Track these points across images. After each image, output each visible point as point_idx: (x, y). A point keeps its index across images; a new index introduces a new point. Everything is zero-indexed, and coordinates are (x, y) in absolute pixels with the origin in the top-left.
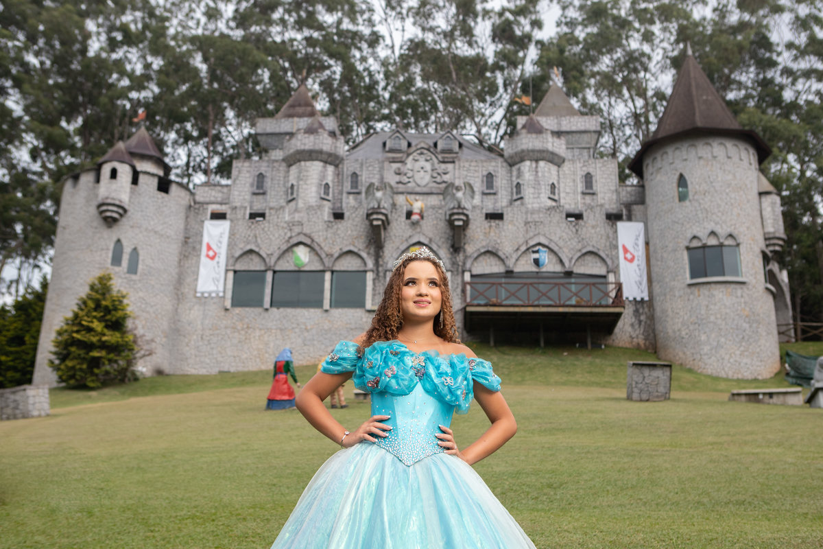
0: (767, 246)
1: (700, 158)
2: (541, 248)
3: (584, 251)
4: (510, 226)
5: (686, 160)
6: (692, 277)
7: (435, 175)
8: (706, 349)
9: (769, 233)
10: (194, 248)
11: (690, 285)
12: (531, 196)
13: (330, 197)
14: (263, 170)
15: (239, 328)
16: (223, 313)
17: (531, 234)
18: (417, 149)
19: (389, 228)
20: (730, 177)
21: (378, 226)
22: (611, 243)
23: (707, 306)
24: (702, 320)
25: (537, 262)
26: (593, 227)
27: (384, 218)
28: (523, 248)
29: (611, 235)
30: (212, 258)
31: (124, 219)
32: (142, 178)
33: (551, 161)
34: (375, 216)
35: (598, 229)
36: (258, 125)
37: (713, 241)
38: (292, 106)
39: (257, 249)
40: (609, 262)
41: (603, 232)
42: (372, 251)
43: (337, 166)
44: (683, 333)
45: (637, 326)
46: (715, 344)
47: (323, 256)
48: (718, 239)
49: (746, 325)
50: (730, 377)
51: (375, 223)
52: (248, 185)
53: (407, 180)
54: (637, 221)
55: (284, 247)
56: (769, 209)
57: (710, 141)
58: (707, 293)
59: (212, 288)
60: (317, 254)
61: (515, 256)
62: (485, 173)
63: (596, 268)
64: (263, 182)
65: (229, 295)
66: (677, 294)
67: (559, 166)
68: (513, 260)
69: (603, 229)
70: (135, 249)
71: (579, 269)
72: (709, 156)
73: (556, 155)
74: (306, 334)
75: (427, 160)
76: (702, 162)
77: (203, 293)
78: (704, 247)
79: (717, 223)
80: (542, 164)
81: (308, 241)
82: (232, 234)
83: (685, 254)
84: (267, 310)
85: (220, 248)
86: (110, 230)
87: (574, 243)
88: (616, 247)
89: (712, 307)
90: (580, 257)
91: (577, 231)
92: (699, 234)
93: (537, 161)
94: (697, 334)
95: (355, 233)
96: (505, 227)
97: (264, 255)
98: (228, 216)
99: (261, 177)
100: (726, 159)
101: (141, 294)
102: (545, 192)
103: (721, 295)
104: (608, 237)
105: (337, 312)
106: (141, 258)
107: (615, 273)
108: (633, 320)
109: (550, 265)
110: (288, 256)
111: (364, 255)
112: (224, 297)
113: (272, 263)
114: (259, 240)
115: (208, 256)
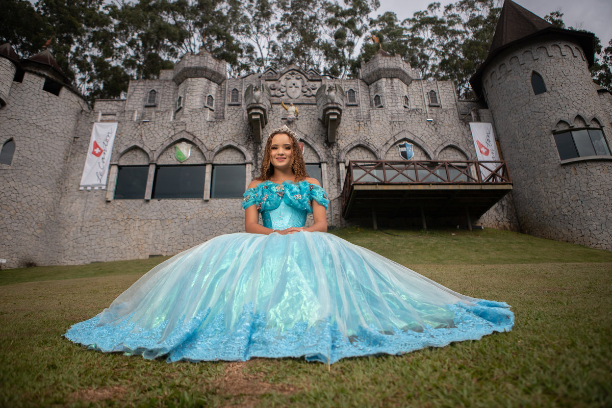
1: (551, 57)
2: (407, 142)
3: (446, 145)
4: (377, 125)
5: (536, 59)
6: (563, 157)
7: (306, 90)
8: (594, 224)
10: (81, 146)
11: (563, 165)
12: (390, 105)
13: (213, 107)
14: (155, 88)
15: (119, 219)
16: (104, 205)
17: (397, 132)
18: (290, 71)
19: (266, 126)
21: (257, 120)
22: (466, 139)
23: (587, 183)
24: (584, 196)
25: (404, 154)
26: (449, 126)
27: (262, 113)
28: (392, 143)
29: (466, 133)
30: (98, 155)
32: (27, 77)
33: (402, 80)
34: (254, 111)
35: (454, 128)
37: (579, 124)
39: (141, 146)
40: (469, 155)
41: (458, 130)
42: (251, 146)
43: (219, 84)
44: (565, 210)
46: (603, 219)
47: (204, 151)
48: (584, 122)
51: (254, 117)
52: (141, 100)
53: (281, 94)
54: (485, 121)
55: (167, 143)
58: (584, 171)
59: (96, 182)
60: (199, 149)
61: (385, 149)
62: (347, 90)
64: (154, 97)
65: (112, 187)
66: (550, 175)
67: (408, 85)
68: (383, 153)
69: (458, 128)
70: (11, 140)
72: (559, 54)
73: (406, 74)
74: (186, 224)
75: (297, 79)
76: (552, 60)
77: (86, 187)
78: (571, 130)
80: (396, 80)
81: (190, 138)
82: (119, 134)
83: (553, 137)
84: (148, 201)
85: (106, 145)
87: (435, 139)
88: (472, 143)
89: (592, 184)
90: (442, 151)
91: (436, 129)
92: (566, 119)
93: (392, 78)
94: (581, 211)
95: (235, 131)
96: (373, 126)
97: (148, 151)
99: (153, 92)
100: (573, 58)
102: (401, 102)
103: (598, 173)
104: (464, 134)
105: (216, 202)
106: (17, 148)
109: (416, 157)
110: (171, 151)
111: (243, 149)
112: (106, 190)
113: (155, 157)
114: (144, 138)
115: (94, 153)
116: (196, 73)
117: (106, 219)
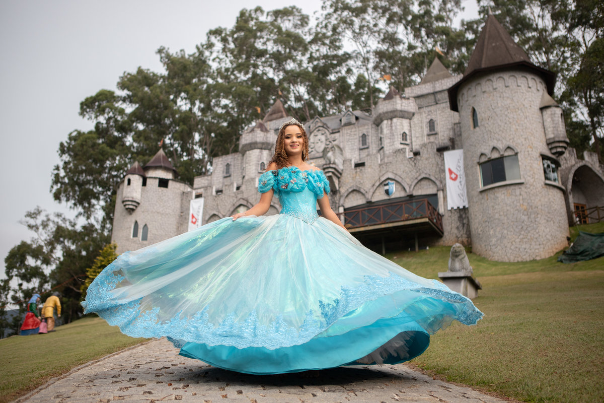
0: (551, 149)
1: (484, 92)
2: (390, 181)
3: (419, 178)
4: (369, 170)
5: (475, 96)
6: (485, 184)
7: (328, 143)
8: (494, 240)
9: (550, 139)
10: (185, 218)
11: (482, 192)
12: (388, 145)
14: (229, 162)
17: (383, 172)
18: (316, 128)
20: (509, 101)
22: (440, 168)
23: (493, 207)
24: (490, 218)
25: (387, 192)
26: (427, 159)
28: (377, 184)
29: (440, 163)
30: (194, 223)
31: (139, 208)
32: (148, 181)
33: (403, 117)
35: (431, 160)
37: (495, 155)
38: (271, 115)
40: (438, 183)
41: (434, 162)
43: (270, 150)
44: (479, 230)
45: (461, 229)
46: (500, 236)
48: (499, 152)
49: (525, 218)
50: (512, 261)
52: (221, 172)
54: (459, 148)
55: (232, 209)
56: (549, 120)
57: (491, 77)
58: (492, 196)
61: (372, 191)
62: (361, 135)
63: (427, 189)
64: (229, 169)
66: (475, 200)
67: (410, 119)
68: (371, 194)
69: (434, 159)
70: (146, 225)
71: (416, 193)
72: (491, 89)
73: (405, 112)
75: (323, 134)
76: (486, 95)
78: (490, 161)
79: (498, 140)
80: (395, 120)
81: (244, 203)
82: (205, 206)
83: (478, 167)
85: (198, 215)
86: (131, 216)
87: (414, 174)
88: (444, 171)
89: (497, 207)
90: (417, 183)
91: (415, 164)
92: (483, 151)
93: (391, 119)
94: (487, 230)
96: (366, 171)
98: (203, 195)
100: (504, 88)
102: (399, 139)
103: (503, 197)
104: (438, 164)
106: (149, 230)
107: (443, 190)
108: (458, 224)
109: (396, 192)
114: (219, 207)
115: (192, 222)
116: (251, 146)
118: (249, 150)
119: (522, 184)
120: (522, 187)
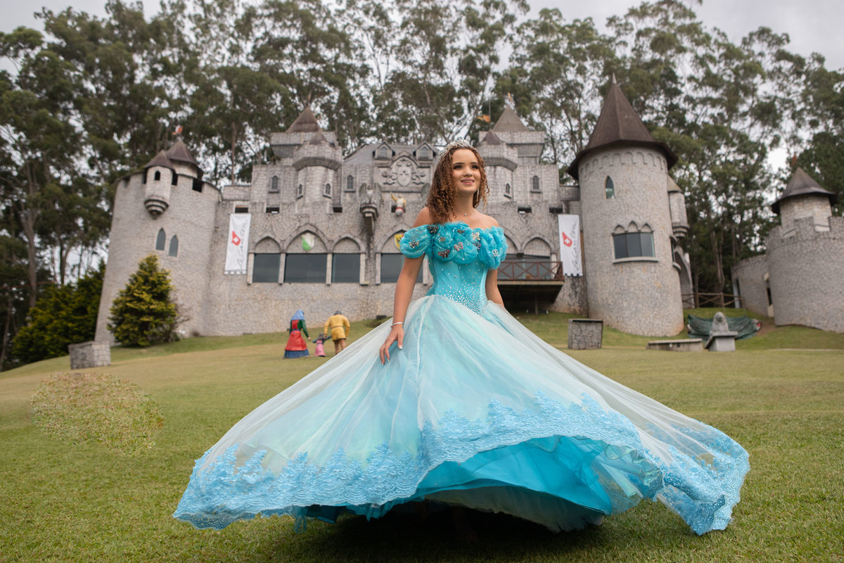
0: (674, 233)
1: (623, 164)
3: (533, 237)
5: (612, 165)
6: (617, 257)
7: (414, 177)
8: (627, 313)
9: (676, 223)
10: (222, 235)
11: (615, 264)
13: (331, 195)
14: (277, 173)
15: (259, 299)
16: (246, 287)
18: (400, 157)
19: (378, 219)
20: (646, 179)
21: (369, 218)
22: (553, 231)
23: (628, 280)
24: (624, 290)
26: (539, 218)
27: (374, 211)
29: (553, 225)
30: (237, 244)
31: (166, 213)
32: (180, 180)
33: (506, 167)
34: (367, 210)
35: (543, 220)
36: (272, 138)
37: (632, 229)
39: (273, 237)
40: (552, 246)
41: (547, 223)
42: (365, 237)
43: (336, 170)
44: (610, 301)
45: (574, 296)
46: (634, 309)
47: (326, 241)
48: (637, 227)
49: (658, 295)
50: (646, 335)
51: (367, 215)
52: (265, 185)
53: (392, 181)
54: (573, 214)
55: (295, 235)
56: (676, 204)
57: (631, 151)
58: (628, 269)
59: (237, 267)
60: (321, 240)
63: (541, 251)
64: (277, 183)
65: (251, 273)
66: (605, 271)
67: (512, 171)
69: (547, 220)
70: (175, 237)
71: (528, 252)
72: (630, 162)
73: (510, 161)
74: (312, 304)
75: (408, 166)
76: (624, 167)
77: (229, 272)
78: (626, 233)
79: (636, 215)
80: (499, 168)
81: (313, 230)
82: (253, 224)
83: (611, 238)
84: (281, 284)
85: (243, 235)
86: (155, 221)
87: (525, 231)
88: (557, 234)
89: (632, 280)
90: (529, 242)
91: (527, 221)
92: (622, 224)
93: (495, 166)
94: (620, 302)
95: (351, 224)
97: (279, 241)
98: (249, 210)
99: (275, 179)
100: (643, 165)
101: (180, 272)
102: (501, 192)
103: (639, 271)
104: (551, 226)
105: (337, 286)
106: (180, 243)
107: (556, 254)
108: (571, 291)
110: (298, 242)
111: (358, 241)
112: (247, 275)
113: (285, 248)
114: (274, 230)
115: (233, 242)
117: (248, 299)
118: (311, 166)
119: (656, 262)
120: (657, 264)
